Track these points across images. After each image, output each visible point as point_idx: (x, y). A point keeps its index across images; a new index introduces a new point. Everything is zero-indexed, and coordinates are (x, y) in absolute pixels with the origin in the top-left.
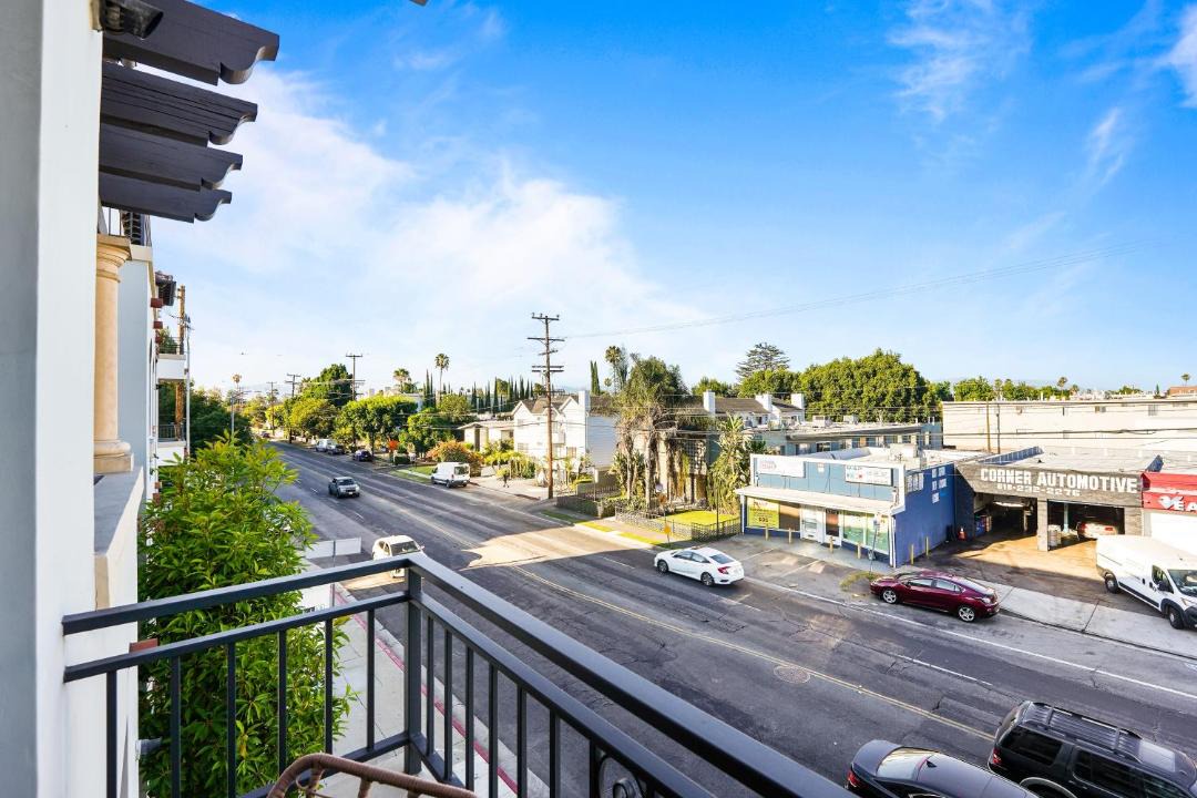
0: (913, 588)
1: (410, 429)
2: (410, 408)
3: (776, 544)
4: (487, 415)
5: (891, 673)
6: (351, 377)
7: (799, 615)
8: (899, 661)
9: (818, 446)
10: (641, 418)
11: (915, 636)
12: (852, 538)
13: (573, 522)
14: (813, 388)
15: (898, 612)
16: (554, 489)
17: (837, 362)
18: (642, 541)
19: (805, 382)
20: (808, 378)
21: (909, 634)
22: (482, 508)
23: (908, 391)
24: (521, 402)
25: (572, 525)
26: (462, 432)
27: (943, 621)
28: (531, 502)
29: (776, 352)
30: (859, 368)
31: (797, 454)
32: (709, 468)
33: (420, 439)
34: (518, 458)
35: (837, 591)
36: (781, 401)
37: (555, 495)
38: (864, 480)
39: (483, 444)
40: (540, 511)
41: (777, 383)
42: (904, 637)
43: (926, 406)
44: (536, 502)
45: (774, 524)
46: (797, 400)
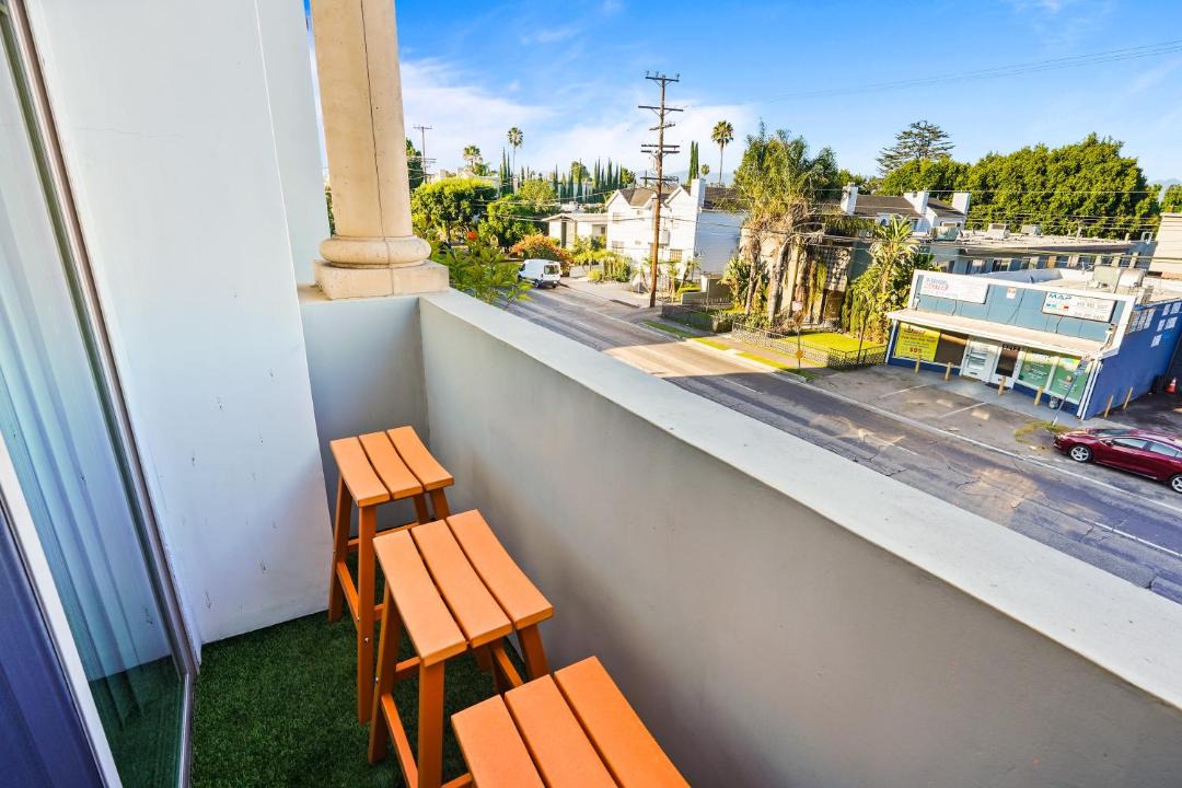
0: (1115, 448)
1: (490, 219)
2: (489, 194)
3: (928, 380)
4: (570, 206)
5: (1088, 541)
6: (418, 154)
7: (966, 465)
8: (1095, 529)
9: (993, 263)
10: (777, 217)
11: (1114, 503)
12: (1031, 381)
13: (685, 336)
14: (984, 185)
15: (1090, 473)
16: (658, 295)
17: (1027, 151)
18: (766, 362)
19: (975, 177)
20: (982, 171)
21: (1105, 499)
22: (579, 313)
23: (1119, 196)
24: (618, 191)
25: (681, 339)
26: (547, 225)
27: (1148, 488)
28: (630, 310)
29: (937, 134)
30: (1057, 160)
31: (968, 273)
32: (849, 283)
33: (501, 230)
34: (612, 259)
35: (1011, 440)
36: (936, 201)
37: (658, 303)
38: (1070, 313)
39: (570, 238)
40: (644, 321)
41: (935, 178)
42: (1099, 501)
43: (1137, 218)
44: (635, 310)
45: (929, 355)
46: (960, 201)
